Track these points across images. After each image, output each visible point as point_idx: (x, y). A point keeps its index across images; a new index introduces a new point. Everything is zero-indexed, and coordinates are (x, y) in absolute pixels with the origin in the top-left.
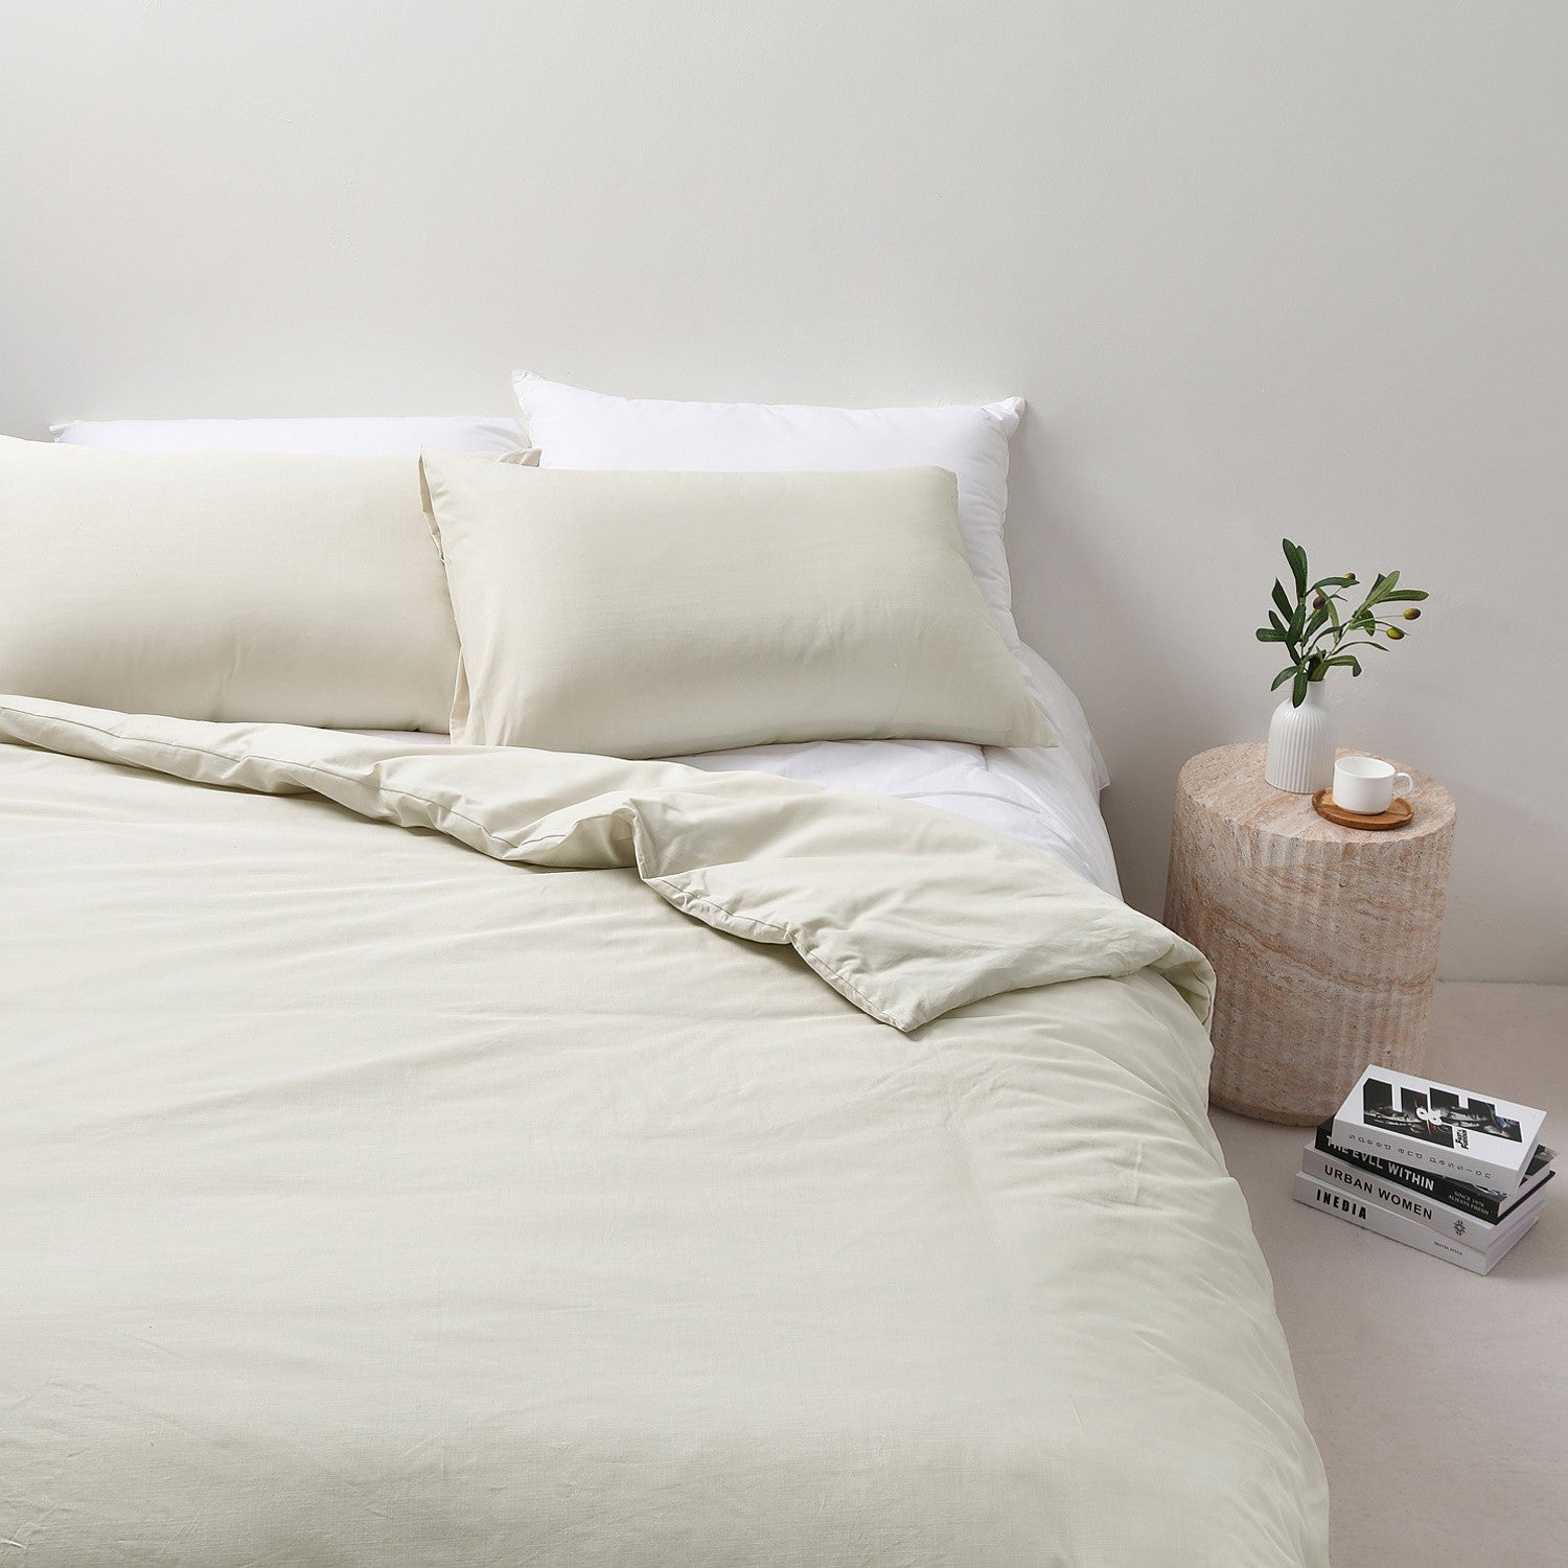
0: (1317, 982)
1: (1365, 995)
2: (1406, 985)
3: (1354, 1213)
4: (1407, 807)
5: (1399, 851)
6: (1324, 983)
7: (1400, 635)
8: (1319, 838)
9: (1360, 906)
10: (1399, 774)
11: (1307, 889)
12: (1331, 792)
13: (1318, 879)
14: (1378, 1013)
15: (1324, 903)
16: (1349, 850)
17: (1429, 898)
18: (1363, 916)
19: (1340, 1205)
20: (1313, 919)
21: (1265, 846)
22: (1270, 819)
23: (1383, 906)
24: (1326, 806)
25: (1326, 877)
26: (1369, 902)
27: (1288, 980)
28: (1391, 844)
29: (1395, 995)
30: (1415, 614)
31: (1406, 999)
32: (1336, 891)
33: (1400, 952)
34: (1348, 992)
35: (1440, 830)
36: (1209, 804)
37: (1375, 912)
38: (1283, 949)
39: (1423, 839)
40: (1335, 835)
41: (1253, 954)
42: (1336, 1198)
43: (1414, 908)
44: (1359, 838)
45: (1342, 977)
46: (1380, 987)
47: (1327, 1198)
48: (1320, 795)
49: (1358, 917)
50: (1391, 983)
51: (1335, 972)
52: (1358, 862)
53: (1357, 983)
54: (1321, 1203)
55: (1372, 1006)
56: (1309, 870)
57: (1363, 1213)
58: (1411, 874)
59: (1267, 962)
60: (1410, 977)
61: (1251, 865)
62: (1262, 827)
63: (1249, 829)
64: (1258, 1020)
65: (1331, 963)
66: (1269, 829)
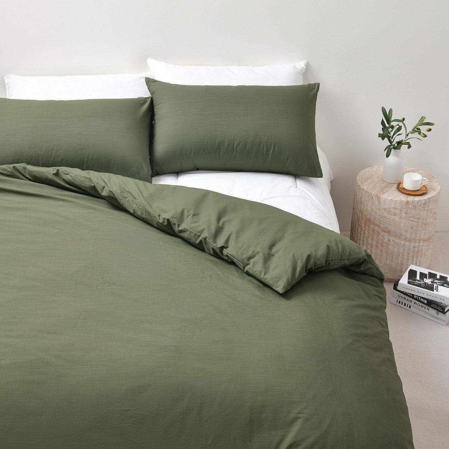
0: (398, 241)
1: (412, 244)
2: (425, 241)
3: (407, 307)
4: (426, 188)
5: (423, 202)
6: (399, 241)
7: (425, 136)
8: (399, 199)
9: (411, 219)
10: (424, 178)
11: (395, 214)
12: (403, 183)
13: (398, 211)
14: (416, 249)
15: (400, 218)
16: (408, 203)
17: (432, 215)
18: (412, 222)
19: (403, 304)
20: (397, 223)
21: (382, 202)
22: (384, 193)
23: (418, 218)
24: (401, 188)
25: (401, 211)
26: (414, 218)
27: (389, 240)
28: (420, 200)
29: (421, 244)
30: (430, 130)
31: (425, 244)
32: (404, 215)
33: (423, 231)
34: (407, 244)
35: (435, 195)
36: (365, 188)
37: (416, 220)
38: (389, 232)
39: (430, 198)
40: (403, 198)
41: (379, 233)
42: (402, 302)
43: (427, 218)
44: (411, 199)
45: (405, 239)
46: (417, 241)
47: (400, 302)
48: (399, 184)
49: (410, 222)
50: (420, 240)
51: (403, 238)
52: (410, 206)
53: (410, 241)
54: (398, 304)
55: (414, 247)
56: (396, 209)
57: (410, 307)
58: (426, 209)
59: (383, 235)
60: (426, 238)
61: (378, 207)
62: (382, 196)
63: (377, 196)
64: (380, 252)
65: (401, 235)
66: (384, 196)
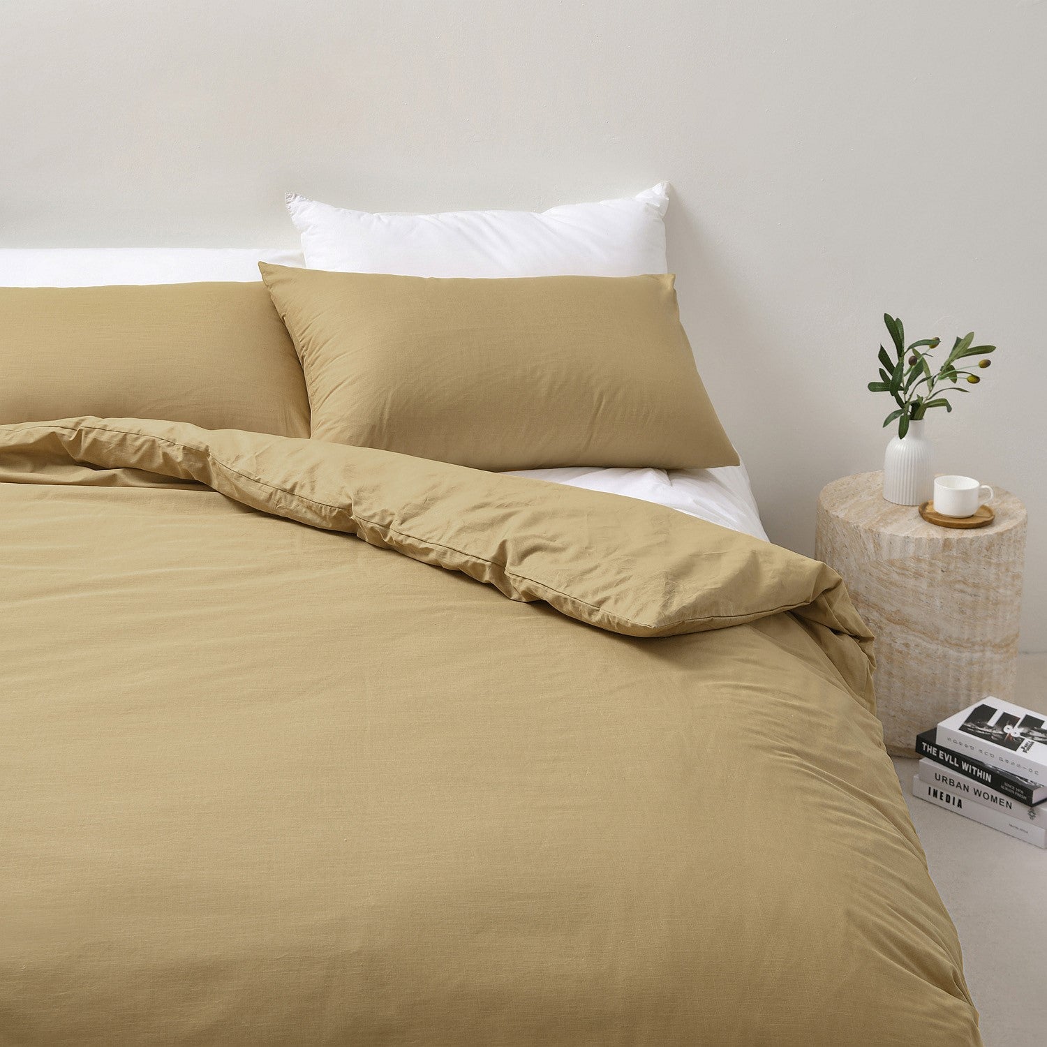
0: (928, 646)
1: (966, 655)
2: (996, 647)
4: (989, 510)
5: (985, 543)
6: (933, 647)
7: (976, 380)
8: (925, 536)
9: (958, 586)
10: (983, 487)
11: (918, 575)
12: (932, 503)
13: (925, 566)
14: (976, 668)
15: (931, 585)
16: (947, 544)
17: (1009, 580)
18: (962, 595)
19: (944, 798)
20: (923, 597)
21: (884, 544)
22: (887, 524)
23: (976, 586)
24: (929, 513)
25: (931, 565)
26: (964, 583)
27: (907, 645)
28: (978, 538)
29: (988, 654)
30: (986, 364)
31: (997, 657)
32: (939, 576)
33: (990, 621)
34: (952, 653)
35: (1015, 527)
36: (842, 515)
37: (969, 590)
38: (904, 622)
39: (1002, 534)
40: (937, 533)
41: (880, 627)
42: (942, 794)
43: (998, 587)
44: (954, 534)
45: (947, 642)
46: (976, 648)
47: (935, 794)
48: (925, 505)
49: (957, 595)
50: (984, 645)
51: (941, 637)
52: (954, 552)
53: (959, 646)
54: (931, 798)
55: (971, 663)
56: (918, 560)
57: (960, 805)
58: (994, 560)
59: (891, 633)
60: (998, 640)
61: (875, 559)
62: (882, 530)
63: (872, 532)
64: (886, 677)
65: (938, 631)
66: (887, 531)
